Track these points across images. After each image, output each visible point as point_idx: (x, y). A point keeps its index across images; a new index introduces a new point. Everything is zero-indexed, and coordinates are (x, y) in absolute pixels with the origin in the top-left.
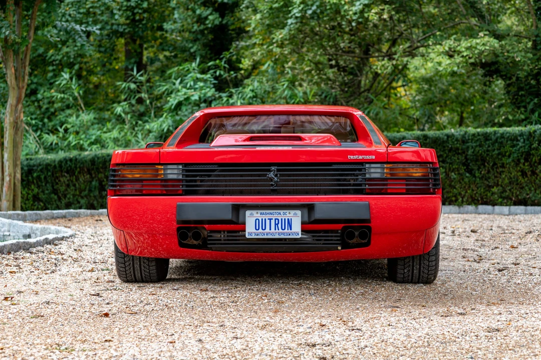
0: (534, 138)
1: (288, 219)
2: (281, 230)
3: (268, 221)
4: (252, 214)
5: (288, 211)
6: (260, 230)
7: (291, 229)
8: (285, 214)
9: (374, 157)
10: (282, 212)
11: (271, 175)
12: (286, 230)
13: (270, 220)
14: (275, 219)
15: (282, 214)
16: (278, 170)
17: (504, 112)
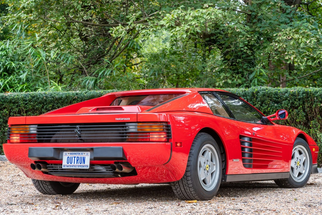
0: (257, 98)
1: (84, 157)
2: (79, 164)
3: (73, 158)
4: (66, 154)
5: (83, 152)
6: (69, 164)
7: (84, 164)
8: (82, 154)
9: (129, 119)
10: (80, 153)
11: (76, 130)
12: (82, 164)
13: (75, 157)
14: (77, 157)
15: (81, 154)
16: (80, 128)
17: (224, 77)
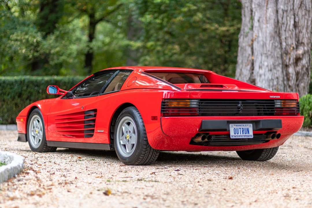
1: (247, 128)
2: (245, 134)
3: (239, 130)
4: (232, 126)
5: (247, 124)
6: (236, 134)
7: (249, 134)
8: (246, 126)
9: (279, 97)
10: (244, 124)
11: (239, 105)
12: (247, 134)
13: (240, 129)
14: (242, 128)
15: (245, 125)
16: (242, 103)
